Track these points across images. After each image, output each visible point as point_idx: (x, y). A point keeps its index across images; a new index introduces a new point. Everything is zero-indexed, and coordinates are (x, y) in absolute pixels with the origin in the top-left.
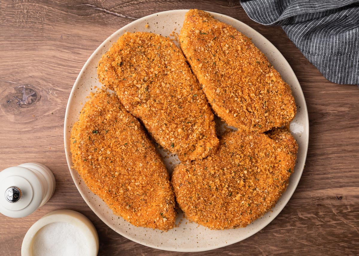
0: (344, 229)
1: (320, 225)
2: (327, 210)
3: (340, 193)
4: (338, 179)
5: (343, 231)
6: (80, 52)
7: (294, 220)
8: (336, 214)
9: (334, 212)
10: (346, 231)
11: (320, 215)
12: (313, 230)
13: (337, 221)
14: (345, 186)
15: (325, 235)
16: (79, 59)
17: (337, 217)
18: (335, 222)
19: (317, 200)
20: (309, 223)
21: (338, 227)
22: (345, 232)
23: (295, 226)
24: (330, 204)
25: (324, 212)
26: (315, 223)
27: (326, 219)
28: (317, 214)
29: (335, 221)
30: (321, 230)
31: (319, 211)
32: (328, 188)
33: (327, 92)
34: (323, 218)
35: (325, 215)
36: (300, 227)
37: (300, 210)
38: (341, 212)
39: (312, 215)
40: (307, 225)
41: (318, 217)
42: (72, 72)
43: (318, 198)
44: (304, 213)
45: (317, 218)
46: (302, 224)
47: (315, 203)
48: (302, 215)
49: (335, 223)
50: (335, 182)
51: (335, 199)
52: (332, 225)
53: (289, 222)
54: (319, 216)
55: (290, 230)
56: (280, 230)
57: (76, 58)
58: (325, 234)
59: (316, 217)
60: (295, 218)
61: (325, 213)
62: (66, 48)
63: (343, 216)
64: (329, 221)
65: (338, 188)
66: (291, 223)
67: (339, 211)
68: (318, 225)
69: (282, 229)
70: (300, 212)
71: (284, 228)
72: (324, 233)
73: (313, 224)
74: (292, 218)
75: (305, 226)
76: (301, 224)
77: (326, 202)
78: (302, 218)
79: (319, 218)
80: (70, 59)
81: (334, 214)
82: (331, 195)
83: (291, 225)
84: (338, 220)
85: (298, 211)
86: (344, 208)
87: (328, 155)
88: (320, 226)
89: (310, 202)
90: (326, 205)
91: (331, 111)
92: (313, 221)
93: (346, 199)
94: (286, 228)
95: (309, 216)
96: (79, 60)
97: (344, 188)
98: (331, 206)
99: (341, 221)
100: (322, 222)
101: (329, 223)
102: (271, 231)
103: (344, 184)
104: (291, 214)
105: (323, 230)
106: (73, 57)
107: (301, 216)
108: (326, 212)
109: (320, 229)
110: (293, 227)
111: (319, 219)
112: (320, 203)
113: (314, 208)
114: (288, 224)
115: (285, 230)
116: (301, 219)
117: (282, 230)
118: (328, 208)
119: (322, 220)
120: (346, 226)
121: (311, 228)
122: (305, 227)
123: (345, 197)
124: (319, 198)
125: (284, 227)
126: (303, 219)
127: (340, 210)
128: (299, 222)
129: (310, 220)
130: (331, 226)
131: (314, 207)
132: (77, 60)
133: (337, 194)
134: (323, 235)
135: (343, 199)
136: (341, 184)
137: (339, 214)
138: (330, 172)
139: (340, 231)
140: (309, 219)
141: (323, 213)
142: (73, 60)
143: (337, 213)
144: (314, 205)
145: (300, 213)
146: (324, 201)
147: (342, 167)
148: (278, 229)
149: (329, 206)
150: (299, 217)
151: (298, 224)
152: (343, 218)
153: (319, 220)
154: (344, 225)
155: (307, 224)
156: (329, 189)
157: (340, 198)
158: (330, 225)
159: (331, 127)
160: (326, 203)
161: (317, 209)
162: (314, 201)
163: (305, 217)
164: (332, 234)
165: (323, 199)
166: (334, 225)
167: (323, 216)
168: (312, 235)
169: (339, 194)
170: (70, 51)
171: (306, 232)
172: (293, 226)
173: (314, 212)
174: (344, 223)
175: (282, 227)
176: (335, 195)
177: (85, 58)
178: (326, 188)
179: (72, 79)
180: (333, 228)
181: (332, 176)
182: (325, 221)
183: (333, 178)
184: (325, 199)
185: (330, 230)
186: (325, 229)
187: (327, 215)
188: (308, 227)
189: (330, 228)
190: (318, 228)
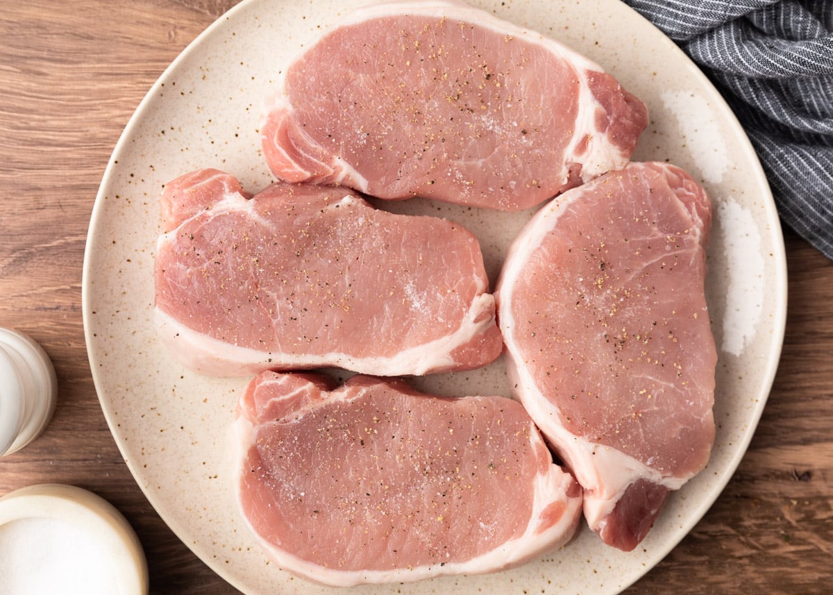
0: (823, 568)
1: (746, 557)
2: (767, 511)
3: (805, 461)
4: (798, 420)
5: (817, 576)
6: (44, 70)
8: (794, 523)
9: (788, 517)
10: (828, 575)
11: (746, 527)
12: (724, 572)
13: (799, 544)
14: (818, 440)
15: (761, 586)
16: (42, 88)
17: (797, 534)
18: (792, 548)
20: (713, 549)
21: (803, 564)
22: (824, 579)
24: (774, 495)
25: (757, 518)
26: (731, 550)
27: (764, 539)
28: (735, 523)
29: (792, 544)
30: (750, 572)
31: (744, 514)
34: (757, 535)
35: (760, 526)
36: (687, 563)
38: (809, 518)
39: (722, 527)
40: (707, 558)
41: (738, 531)
42: (23, 125)
45: (736, 537)
46: (693, 553)
49: (793, 552)
50: (787, 427)
51: (789, 480)
52: (785, 558)
54: (743, 529)
57: (33, 85)
58: (763, 584)
59: (732, 532)
61: (760, 522)
62: (6, 59)
63: (817, 531)
64: (775, 546)
65: (799, 447)
67: (803, 515)
68: (740, 558)
72: (760, 580)
73: (726, 555)
75: (703, 559)
76: (689, 553)
77: (762, 487)
79: (743, 535)
80: (16, 91)
81: (789, 523)
84: (802, 541)
86: (818, 507)
88: (746, 561)
90: (763, 498)
92: (725, 544)
93: (825, 479)
95: (712, 528)
96: (41, 92)
97: (817, 446)
98: (778, 501)
99: (809, 544)
100: (753, 547)
101: (773, 552)
103: (816, 433)
105: (755, 572)
106: (25, 84)
108: (763, 518)
109: (747, 568)
111: (742, 538)
112: (744, 491)
113: (725, 506)
118: (770, 505)
119: (752, 541)
120: (826, 560)
121: (721, 565)
123: (819, 473)
126: (696, 539)
127: (806, 512)
129: (716, 540)
130: (780, 561)
131: (728, 502)
132: (36, 92)
133: (795, 464)
134: (757, 587)
135: (813, 478)
136: (808, 435)
137: (804, 524)
139: (810, 575)
141: (753, 521)
142: (23, 92)
143: (798, 521)
146: (756, 486)
147: (808, 384)
149: (773, 500)
152: (815, 536)
153: (743, 543)
154: (820, 558)
155: (707, 555)
156: (770, 450)
157: (807, 476)
158: (776, 557)
160: (764, 492)
161: (736, 508)
163: (700, 533)
164: (783, 583)
165: (753, 480)
166: (791, 556)
167: (755, 528)
168: (723, 586)
169: (801, 465)
170: (17, 68)
171: (704, 579)
173: (727, 518)
174: (819, 550)
176: (789, 468)
177: (57, 85)
179: (23, 145)
180: (786, 565)
182: (763, 545)
183: (783, 418)
184: (758, 480)
185: (779, 572)
186: (763, 570)
187: (767, 528)
188: (710, 562)
189: (777, 566)
190: (741, 566)
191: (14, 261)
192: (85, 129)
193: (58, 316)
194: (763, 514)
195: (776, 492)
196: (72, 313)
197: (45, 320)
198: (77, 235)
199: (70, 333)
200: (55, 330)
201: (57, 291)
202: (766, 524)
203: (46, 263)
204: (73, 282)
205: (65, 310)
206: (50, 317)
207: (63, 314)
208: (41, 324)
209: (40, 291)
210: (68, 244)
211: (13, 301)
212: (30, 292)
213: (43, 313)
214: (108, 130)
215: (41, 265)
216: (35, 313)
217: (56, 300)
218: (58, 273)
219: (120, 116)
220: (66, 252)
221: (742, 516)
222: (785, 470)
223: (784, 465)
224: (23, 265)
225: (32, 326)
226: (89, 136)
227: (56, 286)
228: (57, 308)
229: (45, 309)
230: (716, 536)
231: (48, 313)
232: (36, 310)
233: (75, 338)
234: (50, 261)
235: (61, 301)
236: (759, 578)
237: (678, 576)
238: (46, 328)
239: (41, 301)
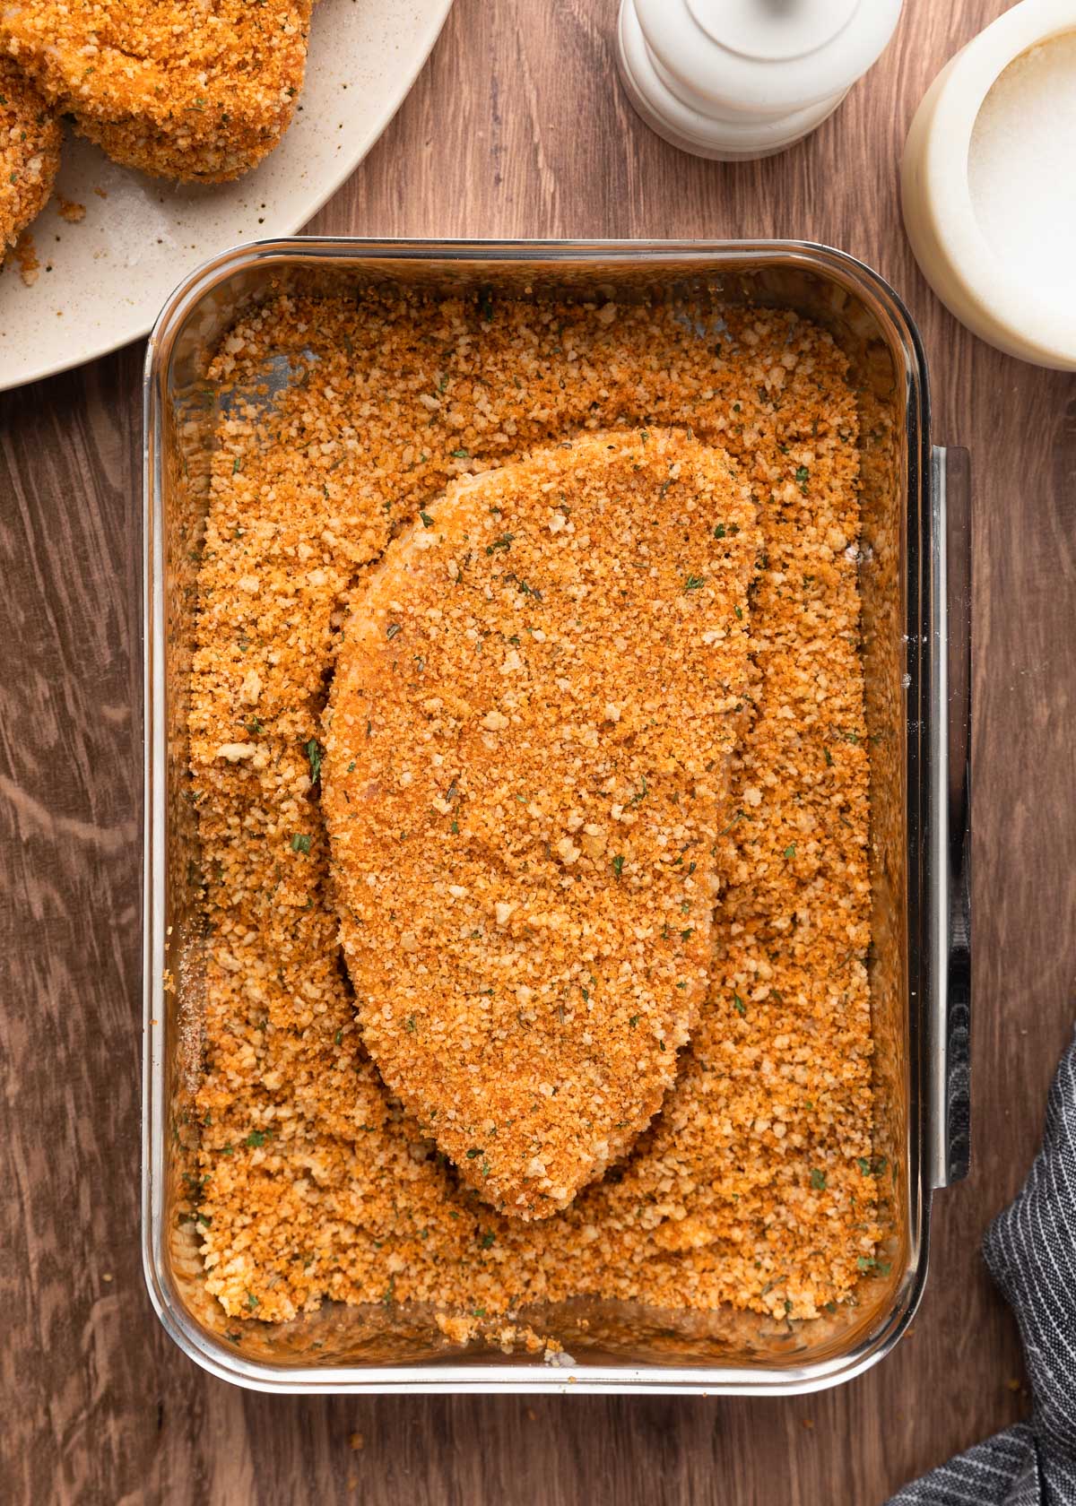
1: (49, 1423)
7: (76, 1273)
12: (20, 1381)
19: (186, 1403)
20: (62, 1361)
23: (45, 1280)
24: (164, 1477)
25: (121, 1443)
26: (61, 1394)
27: (82, 1457)
28: (112, 1403)
30: (23, 1430)
31: (129, 1419)
32: (257, 1468)
33: (792, 1449)
34: (90, 1443)
36: (36, 1311)
37: (131, 1309)
39: (104, 1378)
40: (47, 1348)
43: (197, 1409)
44: (114, 1330)
45: (87, 1404)
46: (55, 1322)
47: (173, 1393)
48: (106, 1318)
52: (47, 1495)
53: (64, 1246)
54: (100, 1416)
55: (22, 1255)
56: (20, 1194)
59: (96, 1398)
60: (89, 1280)
61: (115, 1451)
64: (70, 1478)
66: (59, 1259)
68: (47, 1411)
69: (27, 1207)
70: (121, 1310)
71: (28, 1218)
73: (53, 1387)
74: (84, 1265)
75: (45, 1340)
76: (55, 1314)
77: (180, 1454)
78: (87, 1318)
79: (90, 1417)
82: (218, 1482)
83: (45, 1260)
85: (125, 1295)
87: (441, 1459)
88: (41, 1422)
89: (177, 1365)
90: (160, 1457)
91: (684, 1471)
92: (73, 1383)
94: (29, 1229)
95: (101, 1359)
98: (154, 1484)
100: (67, 1436)
101: (60, 1473)
102: (16, 1146)
104: (111, 1259)
105: (22, 1440)
106: (927, 48)
107: (97, 1312)
108: (122, 1455)
109: (30, 1425)
110: (34, 1267)
111: (83, 1416)
112: (172, 1419)
113: (143, 1385)
114: (51, 1241)
115: (21, 1224)
116: (80, 1313)
117: (16, 1206)
118: (145, 1469)
119: (79, 1434)
121: (34, 1374)
122: (36, 1338)
124: (201, 1416)
125: (35, 1216)
126: (81, 1327)
128: (64, 1303)
129: (79, 1366)
130: (43, 1486)
131: (150, 1389)
138: (344, 1474)
140: (84, 1361)
141: (115, 1438)
144: (160, 1386)
145: (113, 1308)
146: (181, 1443)
148: (25, 1183)
149: (155, 1475)
150: (95, 1301)
151: (53, 1298)
153: (75, 1417)
156: (249, 1470)
158: (50, 1480)
159: (598, 1475)
160: (170, 1458)
161: (140, 1405)
162: (184, 1386)
163: (93, 1337)
165: (193, 1438)
167: (102, 1440)
170: (958, 30)
172: (40, 1271)
173: (120, 1387)
175: (35, 1207)
178: (254, 1453)
181: (322, 1487)
182: (71, 1454)
183: (309, 1495)
184: (193, 1448)
185: (23, 1484)
186: (25, 1455)
187: (103, 1463)
188: (39, 1353)
189: (33, 1480)
190: (33, 1413)
191: (585, 35)
192: (840, 165)
193: (482, 121)
194: (129, 1455)
195: (170, 1481)
196: (488, 147)
197: (474, 96)
198: (636, 153)
199: (449, 144)
200: (455, 117)
201: (529, 117)
202: (111, 1460)
203: (583, 96)
204: (546, 148)
205: (494, 134)
206: (479, 105)
207: (485, 131)
208: (466, 88)
209: (530, 86)
210: (619, 137)
211: (508, 33)
212: (526, 68)
213: (488, 92)
214: (839, 208)
215: (579, 87)
216: (486, 76)
217: (511, 117)
218: (564, 119)
219: (866, 231)
220: (605, 133)
221: (126, 1416)
222: (212, 1499)
223: (220, 1496)
224: (578, 52)
225: (462, 72)
226: (826, 173)
227: (539, 117)
228: (496, 118)
229: (494, 97)
230: (87, 1365)
231: (487, 102)
232: (493, 78)
233: (440, 153)
234: (585, 103)
235: (511, 126)
236: (11, 1445)
237: (12, 1294)
238: (458, 99)
239: (510, 87)
